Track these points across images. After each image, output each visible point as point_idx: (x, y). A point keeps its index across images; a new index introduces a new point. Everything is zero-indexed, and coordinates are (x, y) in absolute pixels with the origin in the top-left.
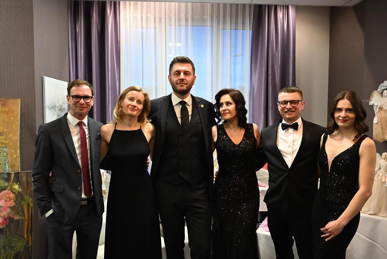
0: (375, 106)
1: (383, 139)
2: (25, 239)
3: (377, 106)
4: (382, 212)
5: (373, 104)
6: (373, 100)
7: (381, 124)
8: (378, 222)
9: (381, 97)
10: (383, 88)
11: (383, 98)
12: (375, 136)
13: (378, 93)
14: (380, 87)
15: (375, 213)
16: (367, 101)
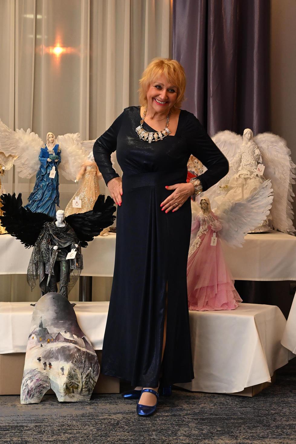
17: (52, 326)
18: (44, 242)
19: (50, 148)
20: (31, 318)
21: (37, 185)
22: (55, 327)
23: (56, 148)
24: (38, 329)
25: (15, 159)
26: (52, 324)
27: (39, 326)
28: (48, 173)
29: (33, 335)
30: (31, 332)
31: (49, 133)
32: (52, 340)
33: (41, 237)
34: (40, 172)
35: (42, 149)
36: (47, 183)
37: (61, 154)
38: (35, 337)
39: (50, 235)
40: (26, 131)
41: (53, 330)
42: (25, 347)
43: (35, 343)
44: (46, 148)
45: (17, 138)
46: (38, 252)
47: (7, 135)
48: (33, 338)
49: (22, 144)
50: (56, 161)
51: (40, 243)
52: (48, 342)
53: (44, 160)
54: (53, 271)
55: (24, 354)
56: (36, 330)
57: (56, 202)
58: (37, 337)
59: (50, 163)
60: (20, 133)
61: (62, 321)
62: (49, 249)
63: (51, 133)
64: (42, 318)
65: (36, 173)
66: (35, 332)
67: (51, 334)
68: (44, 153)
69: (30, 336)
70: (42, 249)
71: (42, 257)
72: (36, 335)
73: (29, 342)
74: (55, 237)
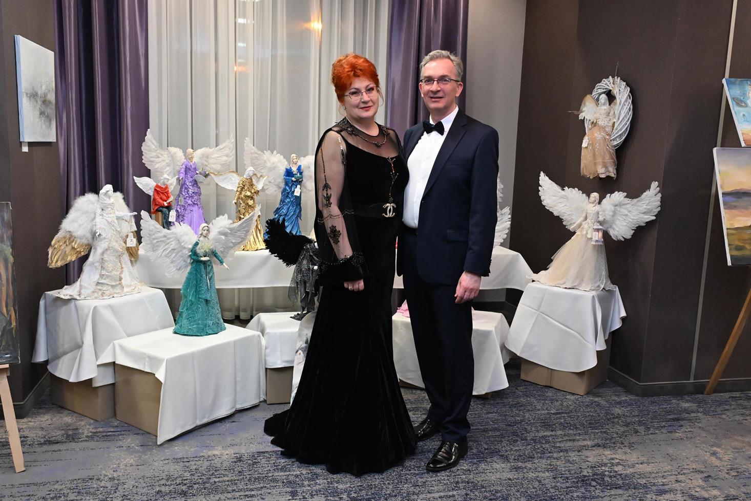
0: (587, 119)
1: (594, 174)
2: (5, 316)
3: (590, 120)
4: (584, 285)
5: (584, 118)
6: (584, 111)
7: (592, 148)
8: (577, 298)
9: (596, 105)
10: (600, 91)
11: (599, 108)
12: (583, 169)
13: (592, 99)
14: (595, 89)
15: (575, 286)
16: (576, 112)
18: (305, 262)
19: (294, 169)
20: (297, 335)
21: (282, 201)
23: (299, 168)
25: (265, 178)
28: (293, 190)
29: (300, 351)
30: (297, 348)
31: (293, 155)
33: (302, 257)
34: (285, 190)
35: (286, 169)
36: (292, 200)
37: (303, 174)
38: (302, 353)
39: (310, 256)
40: (273, 153)
42: (293, 361)
43: (302, 358)
44: (290, 168)
45: (265, 159)
46: (299, 271)
47: (256, 157)
48: (300, 354)
49: (269, 165)
50: (300, 180)
51: (301, 263)
53: (288, 179)
54: (313, 289)
55: (292, 367)
56: (302, 346)
57: (299, 215)
58: (303, 353)
59: (294, 181)
60: (267, 154)
62: (309, 269)
63: (294, 155)
65: (281, 190)
68: (289, 173)
69: (297, 352)
70: (303, 269)
71: (303, 276)
72: (302, 351)
73: (296, 357)
74: (315, 258)
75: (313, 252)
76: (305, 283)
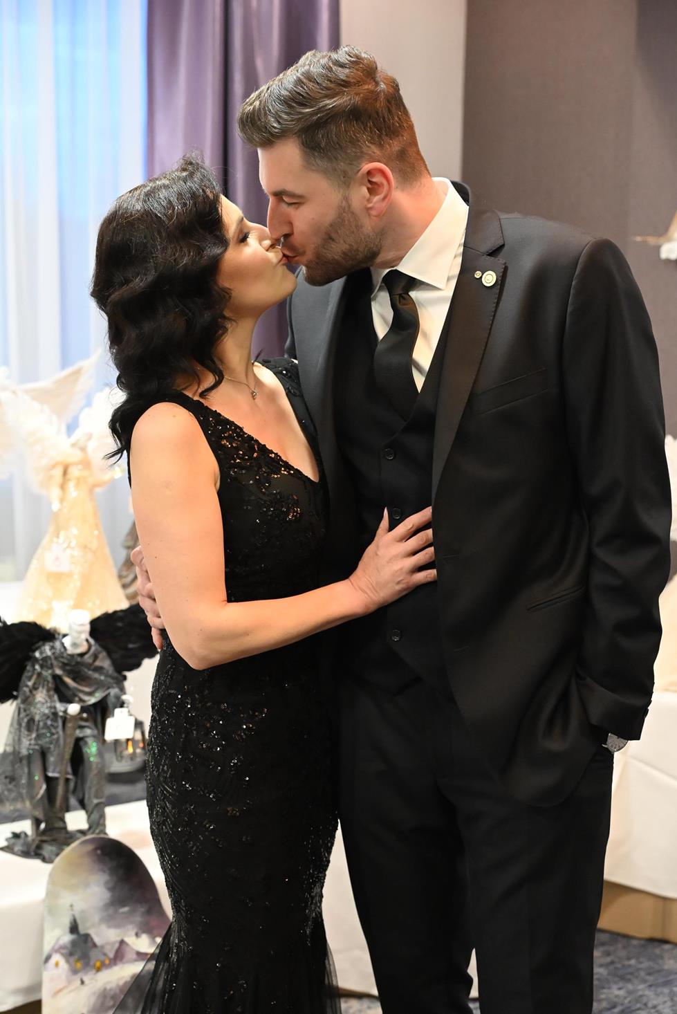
16: (652, 240)
17: (103, 927)
18: (41, 696)
22: (109, 927)
24: (67, 938)
26: (102, 920)
27: (67, 929)
32: (107, 962)
33: (30, 684)
38: (62, 962)
39: (56, 678)
41: (105, 936)
42: (37, 987)
43: (64, 977)
46: (26, 723)
48: (57, 964)
51: (28, 701)
52: (98, 970)
54: (69, 769)
56: (61, 942)
58: (67, 961)
61: (126, 909)
62: (55, 714)
64: (74, 908)
66: (62, 947)
67: (103, 947)
69: (48, 958)
70: (37, 718)
71: (39, 737)
72: (62, 954)
73: (46, 976)
74: (68, 680)
75: (64, 666)
76: (44, 754)
